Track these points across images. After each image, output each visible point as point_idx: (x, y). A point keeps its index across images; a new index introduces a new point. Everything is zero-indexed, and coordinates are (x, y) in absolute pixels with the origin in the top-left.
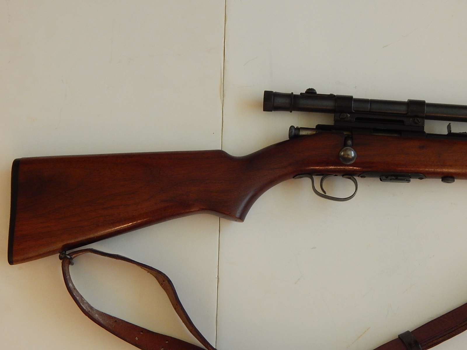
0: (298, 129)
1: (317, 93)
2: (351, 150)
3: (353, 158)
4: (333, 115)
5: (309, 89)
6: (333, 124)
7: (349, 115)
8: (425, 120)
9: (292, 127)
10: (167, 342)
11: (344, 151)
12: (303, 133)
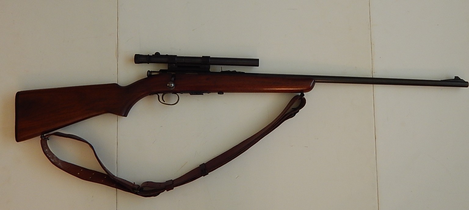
0: (152, 72)
1: (161, 54)
2: (172, 83)
3: (173, 87)
4: (167, 64)
5: (157, 53)
6: (167, 69)
7: (174, 65)
8: (211, 66)
9: (149, 71)
10: (93, 174)
11: (169, 84)
12: (153, 74)
